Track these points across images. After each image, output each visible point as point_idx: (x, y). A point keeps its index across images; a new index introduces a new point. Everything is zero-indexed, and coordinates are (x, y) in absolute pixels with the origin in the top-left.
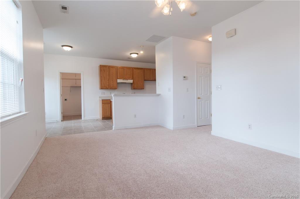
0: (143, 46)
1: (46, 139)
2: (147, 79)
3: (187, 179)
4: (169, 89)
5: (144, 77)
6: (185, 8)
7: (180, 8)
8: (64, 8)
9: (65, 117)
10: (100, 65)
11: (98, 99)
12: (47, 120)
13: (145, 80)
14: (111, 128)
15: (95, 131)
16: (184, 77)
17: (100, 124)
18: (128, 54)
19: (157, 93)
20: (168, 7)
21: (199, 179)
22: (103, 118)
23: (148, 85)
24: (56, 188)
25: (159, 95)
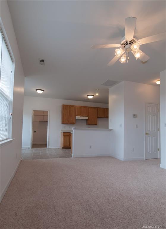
0: (98, 89)
1: (21, 161)
2: (99, 116)
3: (143, 206)
4: (121, 125)
5: (97, 115)
6: (140, 57)
7: (136, 57)
8: (42, 61)
9: (35, 145)
10: (63, 105)
11: (60, 131)
12: (23, 147)
13: (98, 117)
14: (70, 156)
15: (58, 158)
16: (134, 115)
17: (61, 152)
18: (86, 96)
19: (109, 128)
20: (125, 57)
21: (155, 207)
22: (63, 147)
23: (100, 122)
24: (32, 202)
25: (111, 130)
